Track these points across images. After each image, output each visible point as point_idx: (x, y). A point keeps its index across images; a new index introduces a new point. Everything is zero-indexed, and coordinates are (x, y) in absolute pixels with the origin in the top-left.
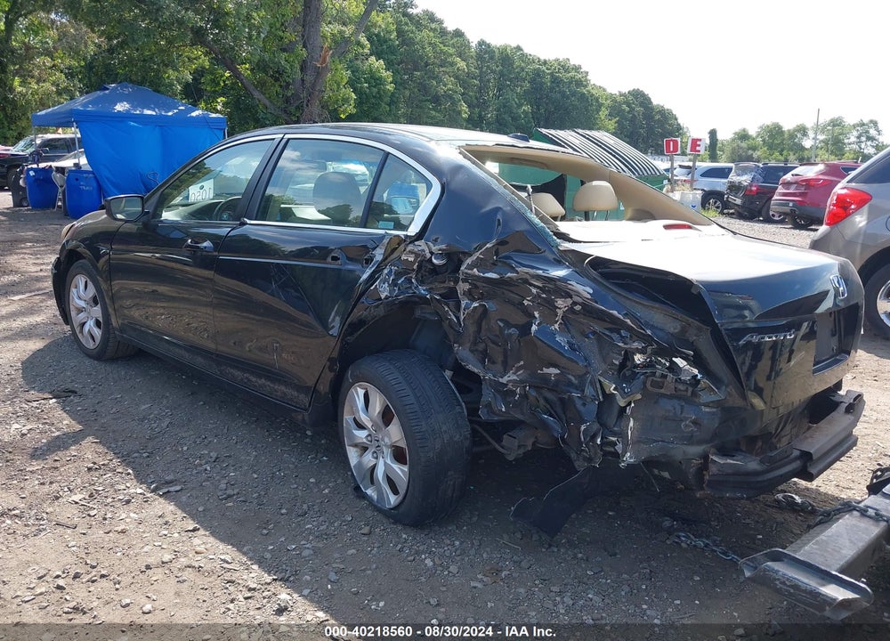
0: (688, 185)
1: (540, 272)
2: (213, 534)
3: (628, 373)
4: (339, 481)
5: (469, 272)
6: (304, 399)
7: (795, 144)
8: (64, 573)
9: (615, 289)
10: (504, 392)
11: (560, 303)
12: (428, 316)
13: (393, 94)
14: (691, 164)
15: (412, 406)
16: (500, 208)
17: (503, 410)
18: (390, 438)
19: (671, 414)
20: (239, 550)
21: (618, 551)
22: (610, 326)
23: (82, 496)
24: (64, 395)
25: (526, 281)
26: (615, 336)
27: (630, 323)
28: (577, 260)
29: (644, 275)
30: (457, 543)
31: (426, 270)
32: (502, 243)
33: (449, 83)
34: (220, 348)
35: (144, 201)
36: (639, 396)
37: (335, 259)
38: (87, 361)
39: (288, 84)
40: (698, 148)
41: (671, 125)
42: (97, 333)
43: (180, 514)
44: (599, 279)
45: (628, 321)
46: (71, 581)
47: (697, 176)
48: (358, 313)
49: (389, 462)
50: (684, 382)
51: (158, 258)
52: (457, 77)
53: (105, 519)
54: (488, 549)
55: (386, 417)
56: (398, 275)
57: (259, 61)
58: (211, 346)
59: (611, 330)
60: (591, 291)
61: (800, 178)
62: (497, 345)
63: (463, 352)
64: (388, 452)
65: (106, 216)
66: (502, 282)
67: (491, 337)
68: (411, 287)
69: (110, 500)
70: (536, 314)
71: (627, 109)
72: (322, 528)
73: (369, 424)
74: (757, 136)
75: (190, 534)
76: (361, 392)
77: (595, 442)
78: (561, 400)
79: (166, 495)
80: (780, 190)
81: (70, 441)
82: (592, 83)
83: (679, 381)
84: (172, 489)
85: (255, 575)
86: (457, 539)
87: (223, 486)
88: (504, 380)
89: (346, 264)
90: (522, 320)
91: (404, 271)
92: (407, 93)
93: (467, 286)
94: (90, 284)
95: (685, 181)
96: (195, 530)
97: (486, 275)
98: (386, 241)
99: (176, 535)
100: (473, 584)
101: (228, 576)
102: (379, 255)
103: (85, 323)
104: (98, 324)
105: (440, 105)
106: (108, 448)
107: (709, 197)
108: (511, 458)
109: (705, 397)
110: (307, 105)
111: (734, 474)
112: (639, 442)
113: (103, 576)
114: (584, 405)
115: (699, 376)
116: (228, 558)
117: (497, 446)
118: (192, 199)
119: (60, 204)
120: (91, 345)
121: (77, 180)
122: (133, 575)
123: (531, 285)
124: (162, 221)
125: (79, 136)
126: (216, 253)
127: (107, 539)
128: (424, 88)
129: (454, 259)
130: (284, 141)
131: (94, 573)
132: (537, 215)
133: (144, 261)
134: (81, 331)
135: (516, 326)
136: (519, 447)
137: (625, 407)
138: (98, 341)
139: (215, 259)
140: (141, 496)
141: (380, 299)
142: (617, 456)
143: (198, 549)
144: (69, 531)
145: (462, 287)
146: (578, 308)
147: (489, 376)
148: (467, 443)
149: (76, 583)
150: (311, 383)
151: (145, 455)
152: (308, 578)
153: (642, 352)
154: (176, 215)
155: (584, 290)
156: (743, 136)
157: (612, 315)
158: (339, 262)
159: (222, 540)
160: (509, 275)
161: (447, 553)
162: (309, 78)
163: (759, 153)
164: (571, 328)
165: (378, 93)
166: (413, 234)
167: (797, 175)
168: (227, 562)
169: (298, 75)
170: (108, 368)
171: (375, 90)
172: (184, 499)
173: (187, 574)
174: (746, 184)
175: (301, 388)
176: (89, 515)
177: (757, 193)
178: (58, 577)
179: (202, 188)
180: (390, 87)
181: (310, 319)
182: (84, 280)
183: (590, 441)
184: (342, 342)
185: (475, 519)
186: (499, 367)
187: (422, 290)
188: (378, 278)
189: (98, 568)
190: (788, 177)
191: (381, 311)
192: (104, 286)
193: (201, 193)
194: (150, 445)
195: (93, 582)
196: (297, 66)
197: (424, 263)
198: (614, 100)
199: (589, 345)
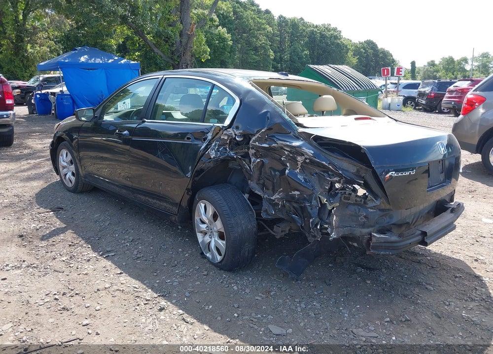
0: (395, 94)
1: (288, 143)
2: (130, 275)
3: (333, 193)
4: (194, 250)
5: (254, 144)
6: (175, 209)
7: (461, 68)
8: (58, 292)
9: (325, 151)
10: (274, 204)
11: (299, 158)
12: (235, 166)
13: (232, 47)
14: (396, 82)
15: (226, 211)
16: (269, 112)
17: (273, 213)
18: (217, 228)
19: (354, 213)
20: (142, 282)
21: (331, 283)
22: (323, 169)
23: (67, 258)
24: (57, 210)
25: (282, 148)
26: (326, 174)
27: (331, 168)
28: (307, 137)
29: (340, 144)
30: (250, 279)
31: (234, 144)
32: (269, 129)
33: (263, 40)
34: (134, 185)
35: (94, 111)
36: (338, 204)
37: (189, 138)
38: (68, 193)
39: (173, 44)
40: (400, 73)
41: (389, 59)
42: (73, 179)
43: (114, 266)
44: (317, 146)
45: (330, 167)
46: (61, 296)
47: (400, 88)
48: (200, 165)
49: (216, 239)
50: (359, 197)
51: (104, 140)
52: (267, 36)
53: (78, 268)
54: (265, 282)
55: (215, 217)
56: (220, 146)
57: (157, 32)
58: (129, 184)
59: (324, 172)
60: (313, 152)
61: (458, 88)
62: (269, 180)
63: (253, 185)
64: (216, 234)
65: (75, 119)
66: (270, 149)
67: (267, 176)
68: (226, 152)
69: (80, 260)
70: (288, 165)
71: (364, 51)
72: (184, 272)
73: (207, 221)
74: (440, 64)
75: (119, 275)
76: (203, 205)
77: (317, 228)
78: (301, 207)
79: (107, 258)
80: (447, 95)
81: (60, 232)
82: (344, 37)
83: (357, 196)
84: (110, 255)
85: (149, 294)
86: (250, 277)
87: (135, 253)
88: (273, 198)
89: (194, 141)
90: (281, 167)
91: (223, 144)
92: (239, 45)
93: (253, 151)
94: (69, 154)
95: (394, 91)
96: (121, 273)
97: (263, 145)
98: (213, 129)
99: (112, 276)
100: (256, 298)
101: (136, 294)
102: (209, 136)
103: (66, 174)
104: (73, 174)
105: (258, 52)
106: (79, 236)
107: (407, 101)
108: (278, 237)
109: (370, 204)
110: (184, 55)
111: (385, 242)
112: (338, 227)
113: (77, 294)
114: (312, 209)
115: (367, 194)
116: (137, 286)
117: (271, 232)
118: (119, 109)
119: (53, 112)
120: (70, 185)
121: (62, 99)
122: (91, 293)
123: (285, 150)
124: (104, 121)
125: (62, 75)
126: (131, 137)
127: (79, 277)
128: (249, 43)
129: (247, 137)
130: (164, 79)
131: (72, 293)
132: (287, 115)
133: (97, 142)
134: (65, 178)
135: (278, 171)
136: (282, 231)
137: (331, 210)
138: (73, 183)
139: (130, 140)
140: (95, 258)
141: (211, 158)
142: (328, 234)
143: (122, 282)
144: (60, 274)
145: (252, 152)
146: (308, 161)
147: (266, 196)
148: (255, 230)
149: (64, 297)
150: (178, 201)
151: (97, 239)
152: (175, 295)
153: (339, 182)
154: (111, 117)
155: (310, 152)
156: (432, 64)
157: (323, 164)
158: (190, 140)
159: (133, 278)
160: (273, 145)
161: (245, 284)
162: (184, 40)
163: (440, 74)
164: (305, 171)
165: (224, 46)
166: (226, 125)
167: (456, 86)
168: (136, 288)
169: (178, 39)
170: (78, 196)
171: (222, 44)
172: (116, 259)
173: (117, 293)
174: (428, 92)
175: (174, 204)
176: (70, 267)
177: (434, 97)
178: (55, 294)
179: (124, 103)
180: (230, 43)
181: (176, 169)
182: (65, 152)
183: (315, 227)
184: (192, 180)
185: (261, 268)
186: (271, 192)
187: (232, 153)
188: (210, 147)
189: (75, 290)
190: (451, 88)
191: (211, 165)
192: (75, 154)
193: (124, 105)
194: (100, 234)
195: (72, 297)
196: (178, 34)
197: (232, 140)
198: (356, 47)
199: (314, 180)
